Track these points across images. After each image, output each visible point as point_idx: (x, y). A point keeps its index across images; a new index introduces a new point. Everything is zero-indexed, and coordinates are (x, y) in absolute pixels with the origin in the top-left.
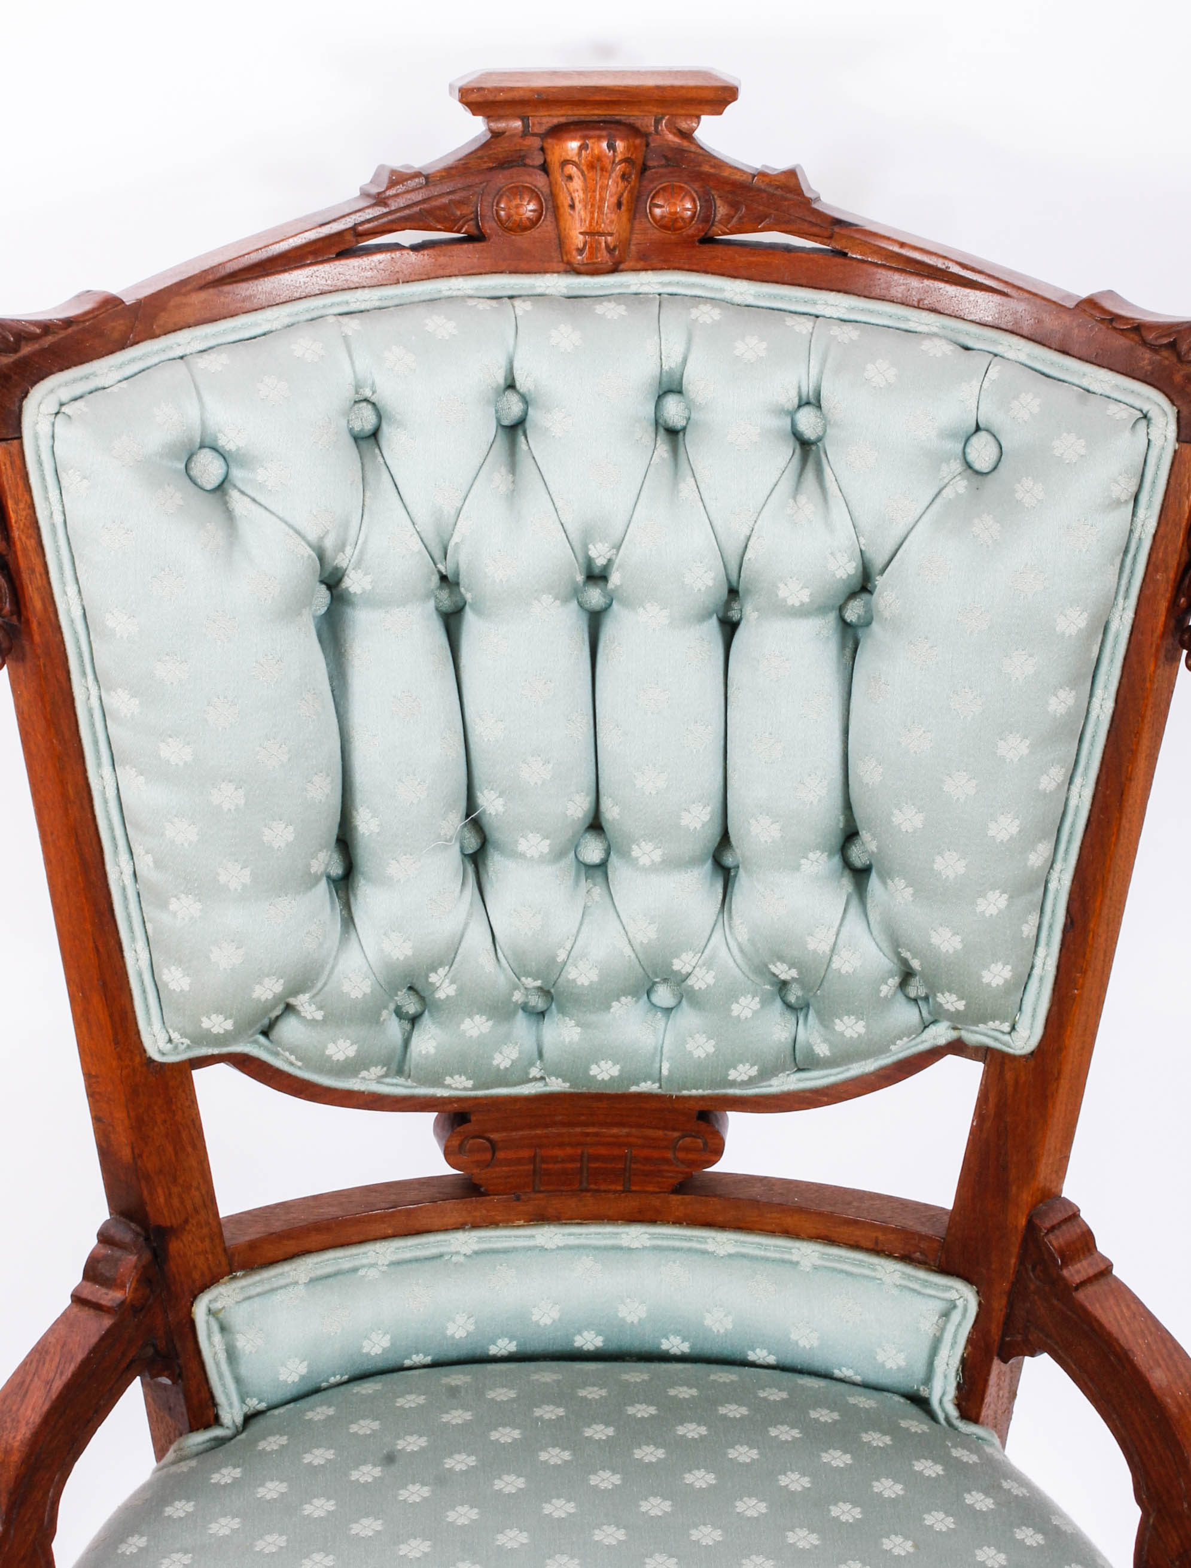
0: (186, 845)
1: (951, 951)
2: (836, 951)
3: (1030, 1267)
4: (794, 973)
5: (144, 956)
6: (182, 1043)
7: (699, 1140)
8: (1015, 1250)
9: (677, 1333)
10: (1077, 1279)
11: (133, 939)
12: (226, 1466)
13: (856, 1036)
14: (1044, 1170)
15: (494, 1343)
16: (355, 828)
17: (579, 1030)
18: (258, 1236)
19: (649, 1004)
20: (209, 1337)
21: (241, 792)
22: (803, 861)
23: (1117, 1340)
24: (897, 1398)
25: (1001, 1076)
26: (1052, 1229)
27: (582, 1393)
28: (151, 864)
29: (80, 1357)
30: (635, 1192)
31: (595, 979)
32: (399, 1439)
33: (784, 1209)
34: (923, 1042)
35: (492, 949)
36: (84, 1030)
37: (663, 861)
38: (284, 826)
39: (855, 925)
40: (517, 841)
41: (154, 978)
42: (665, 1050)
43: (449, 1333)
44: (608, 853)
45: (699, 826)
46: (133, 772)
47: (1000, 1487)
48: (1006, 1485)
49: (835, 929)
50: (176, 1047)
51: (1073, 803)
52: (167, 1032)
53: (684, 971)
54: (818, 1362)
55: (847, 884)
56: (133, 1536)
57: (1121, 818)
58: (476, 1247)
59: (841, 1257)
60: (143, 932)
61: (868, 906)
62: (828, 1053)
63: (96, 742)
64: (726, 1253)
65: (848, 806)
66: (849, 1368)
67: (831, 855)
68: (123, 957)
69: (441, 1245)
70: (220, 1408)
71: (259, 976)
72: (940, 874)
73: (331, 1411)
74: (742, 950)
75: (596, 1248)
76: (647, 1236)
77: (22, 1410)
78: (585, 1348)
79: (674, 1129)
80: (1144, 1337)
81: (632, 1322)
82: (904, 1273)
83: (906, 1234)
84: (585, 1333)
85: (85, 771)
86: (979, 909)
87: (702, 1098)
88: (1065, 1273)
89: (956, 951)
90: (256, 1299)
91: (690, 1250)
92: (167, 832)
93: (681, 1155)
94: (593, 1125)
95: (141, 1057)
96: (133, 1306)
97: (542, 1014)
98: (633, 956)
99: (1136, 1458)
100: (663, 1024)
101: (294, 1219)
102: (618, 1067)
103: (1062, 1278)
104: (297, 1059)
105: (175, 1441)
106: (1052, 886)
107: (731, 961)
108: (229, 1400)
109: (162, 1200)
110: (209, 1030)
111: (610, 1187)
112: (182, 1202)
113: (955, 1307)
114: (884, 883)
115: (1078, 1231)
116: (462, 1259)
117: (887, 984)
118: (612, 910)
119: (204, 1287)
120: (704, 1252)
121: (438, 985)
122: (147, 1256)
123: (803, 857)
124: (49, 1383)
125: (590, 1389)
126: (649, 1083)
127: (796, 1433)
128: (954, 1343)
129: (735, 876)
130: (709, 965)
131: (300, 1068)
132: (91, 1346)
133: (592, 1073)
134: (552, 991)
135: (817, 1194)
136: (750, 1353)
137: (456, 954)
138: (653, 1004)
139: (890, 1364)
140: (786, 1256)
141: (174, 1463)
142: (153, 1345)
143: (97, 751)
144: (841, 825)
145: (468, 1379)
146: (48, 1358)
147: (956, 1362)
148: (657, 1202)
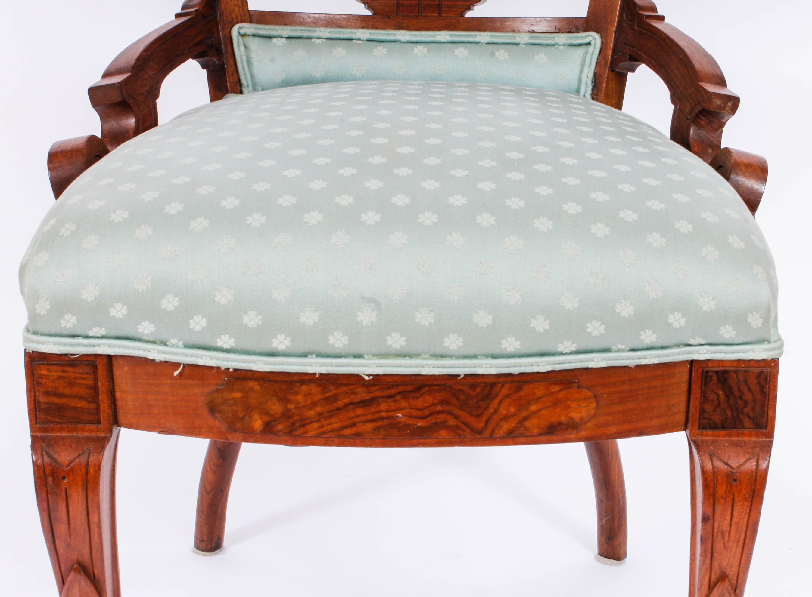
3: (625, 15)
10: (645, 15)
30: (443, 16)
58: (368, 37)
59: (539, 37)
64: (486, 42)
69: (352, 34)
70: (243, 87)
75: (425, 42)
76: (448, 36)
82: (567, 37)
83: (569, 20)
91: (469, 42)
108: (247, 83)
111: (432, 14)
113: (590, 45)
116: (361, 42)
119: (238, 22)
120: (475, 42)
128: (590, 65)
140: (514, 40)
147: (591, 75)
148: (454, 21)
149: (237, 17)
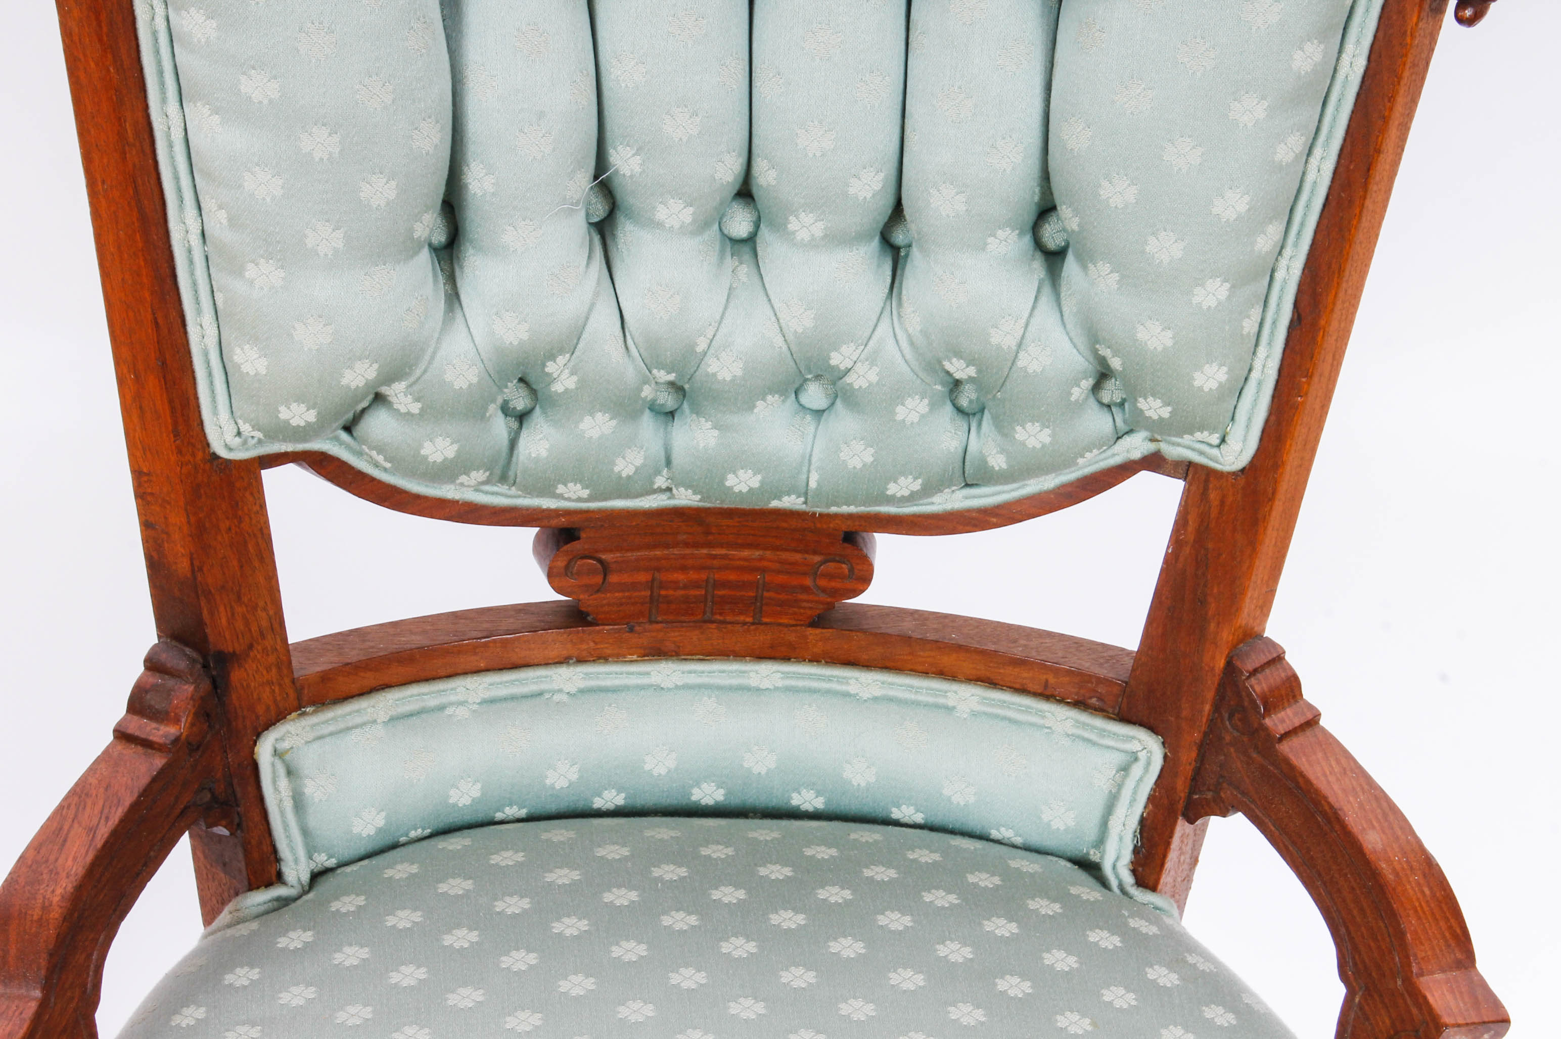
0: (268, 200)
1: (1160, 349)
2: (1023, 347)
3: (1226, 716)
4: (972, 371)
5: (211, 332)
6: (253, 437)
7: (844, 566)
8: (1210, 695)
9: (811, 786)
10: (1282, 729)
11: (199, 312)
12: (294, 930)
13: (1039, 446)
14: (1248, 605)
15: (600, 795)
16: (466, 186)
17: (716, 433)
18: (330, 666)
19: (797, 406)
20: (274, 782)
21: (336, 138)
22: (990, 240)
23: (1325, 798)
24: (1063, 863)
25: (1204, 495)
26: (1255, 672)
27: (704, 852)
28: (225, 222)
29: (128, 800)
30: (766, 624)
31: (739, 373)
32: (496, 900)
33: (939, 645)
34: (1114, 455)
35: (621, 334)
36: (135, 419)
37: (826, 236)
38: (385, 180)
39: (1046, 315)
40: (654, 208)
41: (222, 359)
42: (814, 460)
43: (548, 782)
44: (757, 226)
45: (869, 196)
46: (206, 111)
47: (1184, 961)
48: (1191, 959)
49: (1024, 321)
50: (245, 443)
51: (1310, 177)
52: (236, 423)
53: (842, 367)
54: (973, 823)
55: (1038, 267)
56: (188, 1006)
57: (1365, 198)
58: (582, 684)
59: (1005, 702)
60: (211, 303)
61: (1062, 295)
62: (1004, 466)
63: (161, 73)
64: (870, 696)
65: (1045, 176)
66: (1008, 827)
67: (1021, 234)
68: (186, 333)
69: (541, 681)
70: (282, 863)
71: (350, 359)
72: (1153, 257)
73: (414, 869)
74: (912, 344)
75: (720, 688)
76: (779, 675)
77: (60, 861)
78: (704, 802)
79: (815, 553)
80: (1356, 796)
81: (760, 773)
82: (1077, 721)
83: (1082, 678)
84: (704, 786)
85: (147, 107)
86: (1195, 300)
87: (851, 517)
88: (1268, 721)
89: (1165, 349)
90: (328, 740)
91: (828, 692)
92: (246, 184)
93: (823, 583)
94: (721, 546)
95: (204, 452)
96: (189, 744)
97: (671, 414)
98: (785, 348)
99: (1343, 930)
100: (812, 428)
101: (372, 647)
102: (759, 477)
103: (1265, 729)
104: (386, 460)
105: (230, 901)
106: (1279, 275)
107: (898, 355)
108: (295, 854)
109: (224, 621)
110: (287, 422)
111: (737, 618)
112: (247, 624)
113: (1136, 759)
114: (1085, 268)
115: (1283, 675)
116: (565, 698)
117: (1079, 386)
118: (762, 293)
119: (268, 725)
120: (846, 695)
121: (555, 375)
122: (206, 684)
123: (990, 235)
124: (92, 831)
125: (714, 847)
126: (793, 497)
127: (953, 898)
128: (1133, 801)
129: (907, 256)
130: (872, 360)
131: (385, 470)
132: (141, 790)
133: (728, 483)
134: (686, 387)
135: (976, 630)
136: (894, 810)
137: (579, 339)
138: (801, 405)
139: (1058, 824)
140: (941, 701)
141: (229, 926)
142: (210, 789)
143: (162, 84)
144: (1036, 198)
145: (572, 834)
146: (89, 802)
147: (1133, 823)
148: (792, 637)
149: (268, 709)
